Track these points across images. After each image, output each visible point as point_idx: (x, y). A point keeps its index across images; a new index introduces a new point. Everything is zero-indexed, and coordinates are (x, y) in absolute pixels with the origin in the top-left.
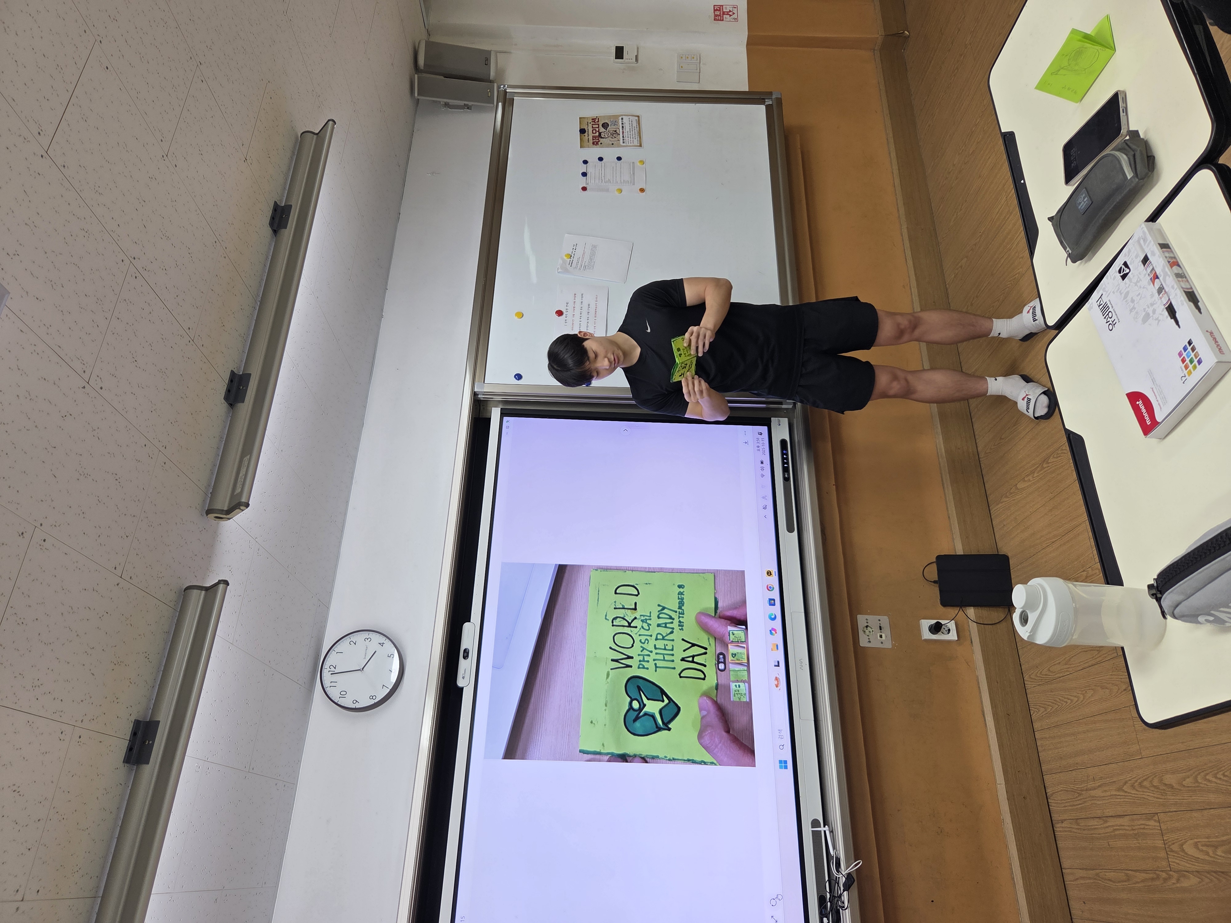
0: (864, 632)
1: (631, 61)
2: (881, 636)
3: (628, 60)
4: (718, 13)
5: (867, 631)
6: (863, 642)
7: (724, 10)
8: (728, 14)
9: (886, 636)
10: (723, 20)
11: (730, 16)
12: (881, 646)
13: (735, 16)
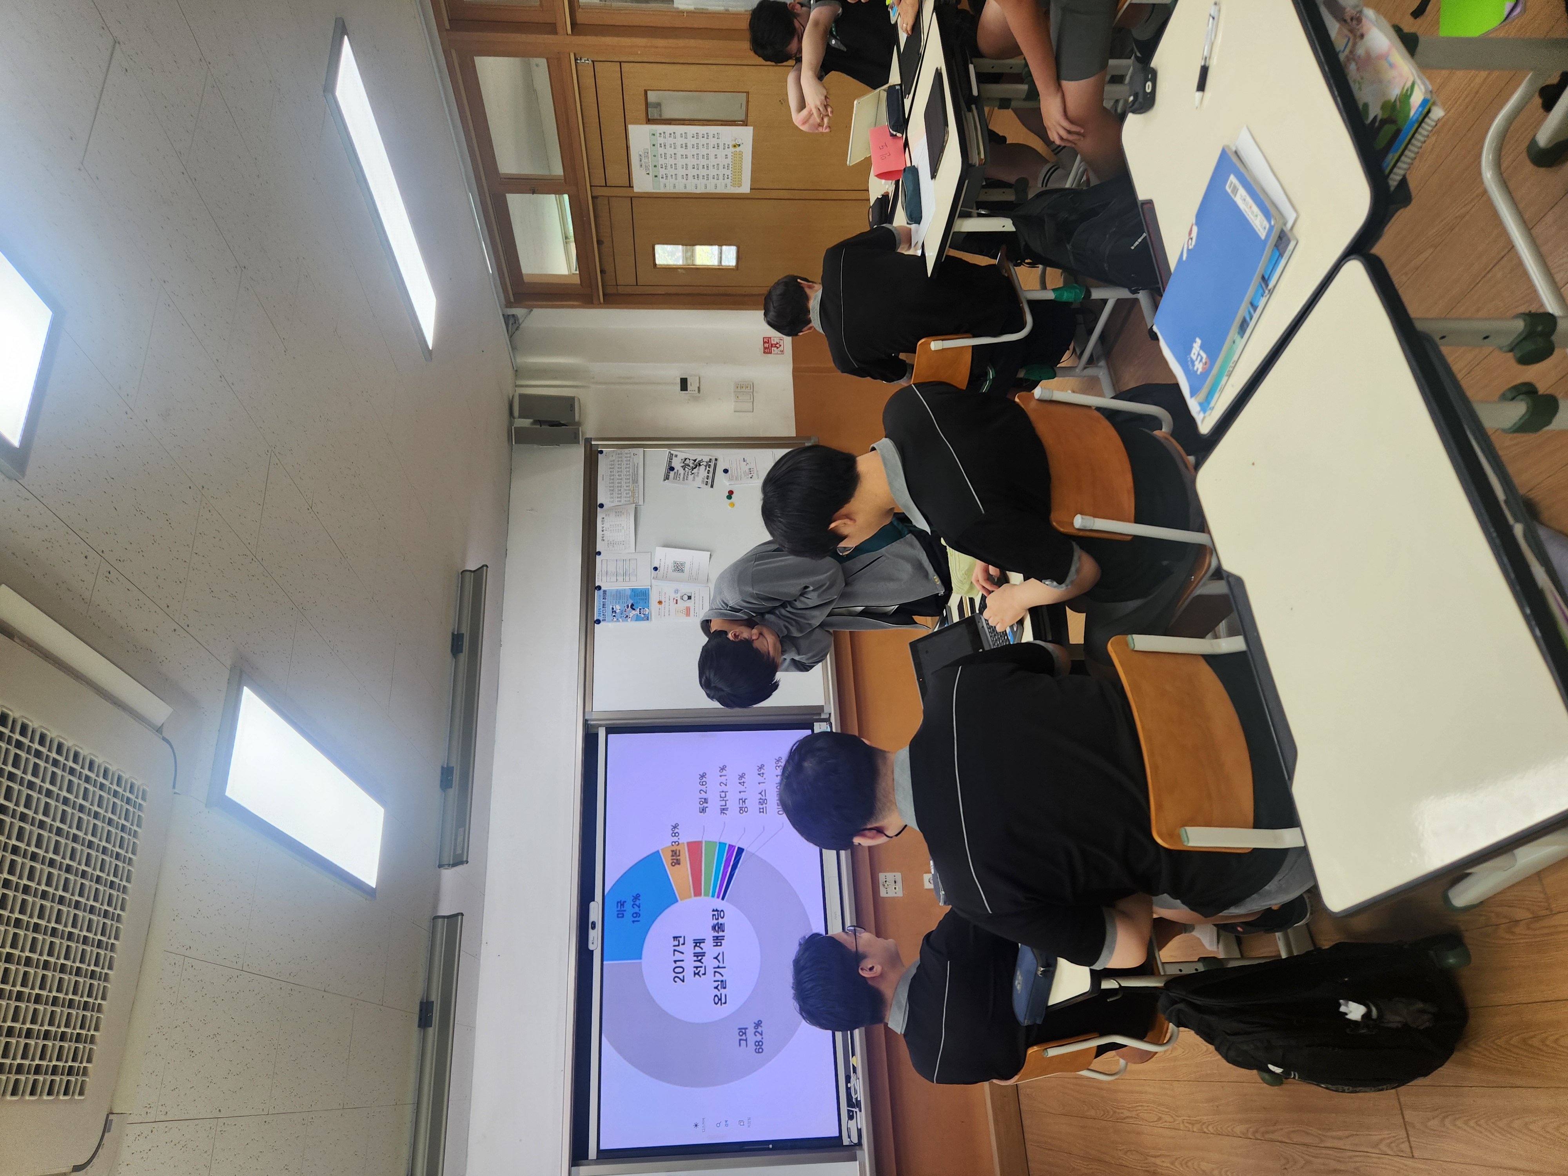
0: (884, 885)
1: (694, 392)
2: (895, 888)
3: (692, 392)
4: (766, 345)
5: (886, 885)
6: (883, 893)
7: (772, 342)
8: (776, 347)
9: (899, 888)
10: (771, 353)
11: (778, 348)
12: (895, 895)
13: (781, 348)
